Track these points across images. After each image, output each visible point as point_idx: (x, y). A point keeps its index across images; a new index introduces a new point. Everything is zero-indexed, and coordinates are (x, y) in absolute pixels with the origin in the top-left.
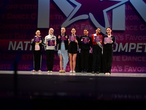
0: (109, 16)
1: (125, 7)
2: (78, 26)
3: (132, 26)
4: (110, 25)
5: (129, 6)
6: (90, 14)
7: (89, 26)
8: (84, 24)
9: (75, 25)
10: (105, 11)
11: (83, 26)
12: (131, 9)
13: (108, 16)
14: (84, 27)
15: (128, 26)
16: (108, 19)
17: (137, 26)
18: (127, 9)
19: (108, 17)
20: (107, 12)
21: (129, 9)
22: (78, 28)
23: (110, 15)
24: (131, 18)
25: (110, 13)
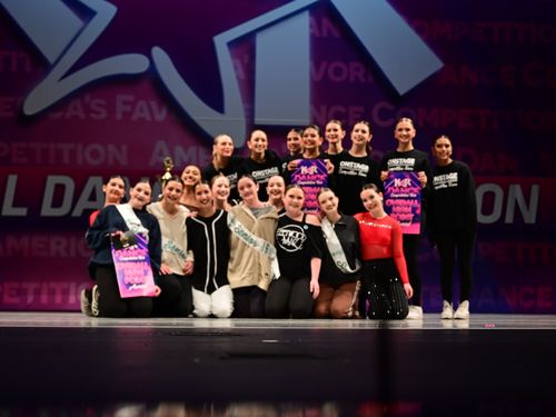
0: (242, 63)
1: (311, 26)
2: (103, 102)
3: (342, 110)
4: (244, 102)
5: (325, 21)
6: (158, 52)
7: (154, 104)
8: (130, 98)
9: (87, 98)
10: (221, 41)
11: (125, 103)
12: (336, 34)
13: (238, 61)
14: (128, 108)
15: (324, 108)
16: (238, 77)
17: (361, 109)
18: (317, 35)
19: (236, 68)
20: (231, 44)
21: (325, 34)
22: (104, 115)
23: (246, 61)
24: (338, 72)
25: (245, 48)
